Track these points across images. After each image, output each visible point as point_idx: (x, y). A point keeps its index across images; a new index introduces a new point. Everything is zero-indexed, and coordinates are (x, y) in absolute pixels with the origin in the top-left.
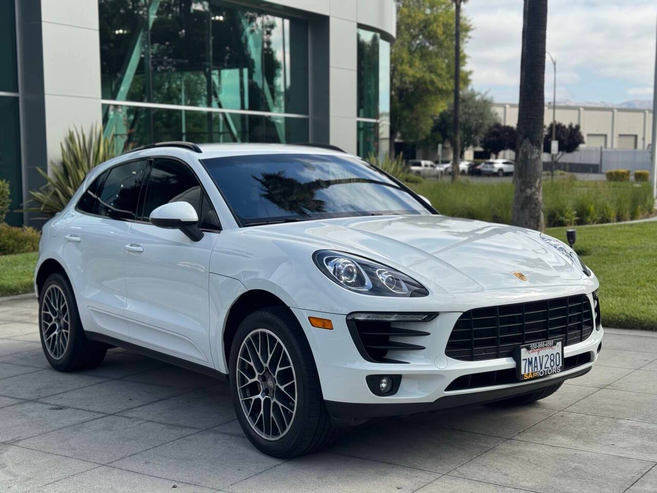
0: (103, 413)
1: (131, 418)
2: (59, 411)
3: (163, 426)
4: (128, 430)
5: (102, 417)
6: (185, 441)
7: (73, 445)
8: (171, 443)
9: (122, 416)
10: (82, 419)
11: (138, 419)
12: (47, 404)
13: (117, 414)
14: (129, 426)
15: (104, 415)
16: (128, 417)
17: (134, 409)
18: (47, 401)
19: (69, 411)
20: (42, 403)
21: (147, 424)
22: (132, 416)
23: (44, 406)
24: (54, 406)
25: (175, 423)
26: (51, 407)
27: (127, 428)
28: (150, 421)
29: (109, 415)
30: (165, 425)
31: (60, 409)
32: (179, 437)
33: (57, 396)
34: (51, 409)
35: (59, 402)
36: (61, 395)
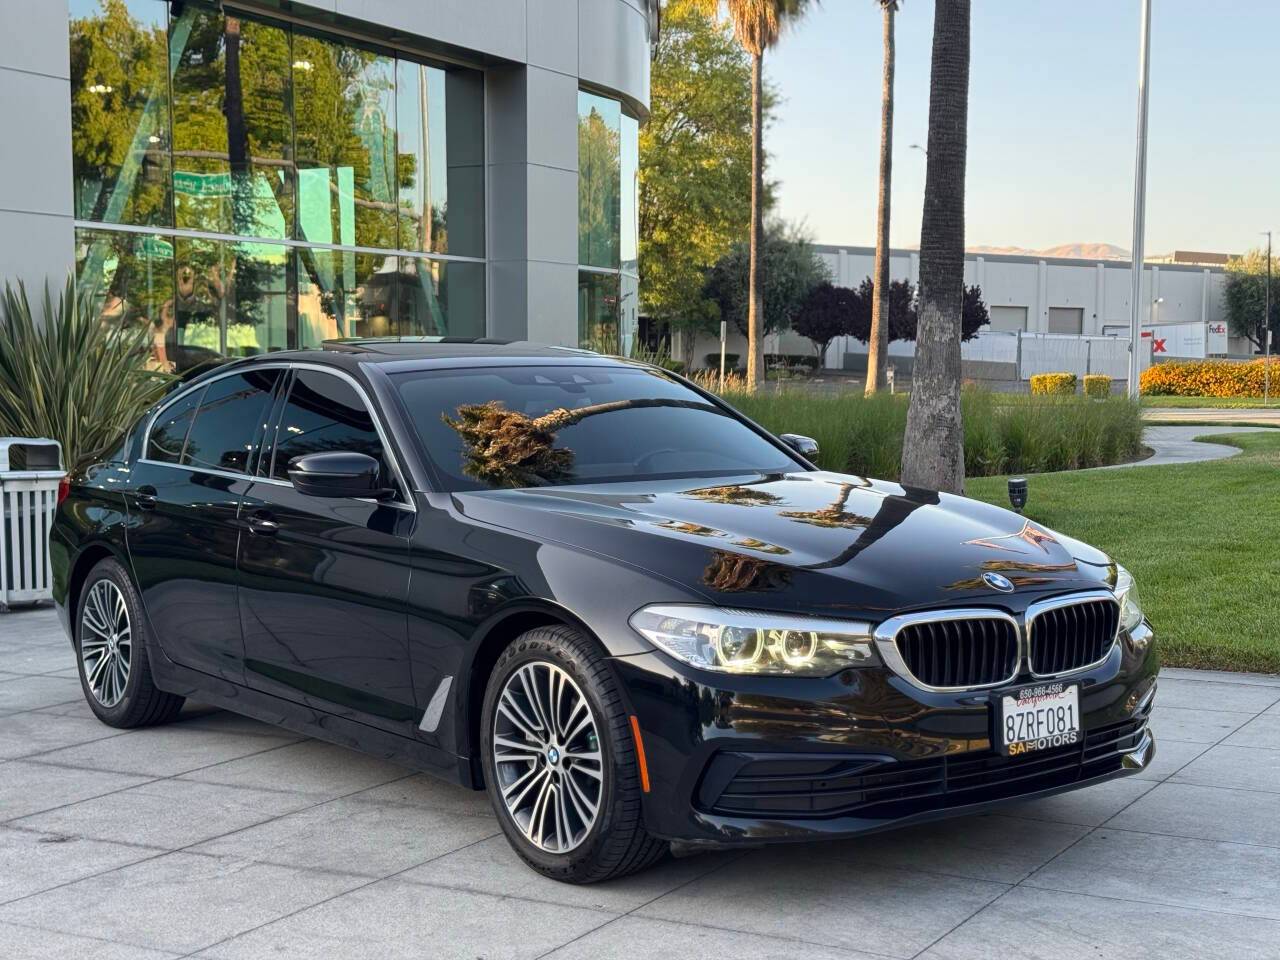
0: (156, 848)
1: (220, 857)
2: (61, 846)
3: (292, 872)
4: (220, 882)
5: (156, 857)
6: (347, 902)
7: (109, 915)
8: (321, 906)
9: (199, 854)
10: (115, 861)
11: (236, 858)
12: (31, 830)
13: (186, 850)
14: (220, 874)
15: (158, 852)
16: (213, 856)
17: (221, 839)
18: (29, 826)
19: (82, 845)
20: (20, 829)
21: (257, 869)
22: (221, 854)
23: (26, 835)
24: (46, 836)
25: (317, 865)
26: (40, 837)
27: (217, 877)
28: (263, 863)
29: (172, 851)
30: (297, 871)
31: (63, 840)
32: (333, 894)
33: (50, 814)
34: (42, 841)
35: (57, 828)
36: (58, 813)
